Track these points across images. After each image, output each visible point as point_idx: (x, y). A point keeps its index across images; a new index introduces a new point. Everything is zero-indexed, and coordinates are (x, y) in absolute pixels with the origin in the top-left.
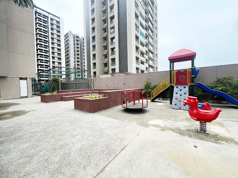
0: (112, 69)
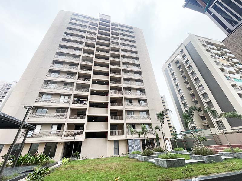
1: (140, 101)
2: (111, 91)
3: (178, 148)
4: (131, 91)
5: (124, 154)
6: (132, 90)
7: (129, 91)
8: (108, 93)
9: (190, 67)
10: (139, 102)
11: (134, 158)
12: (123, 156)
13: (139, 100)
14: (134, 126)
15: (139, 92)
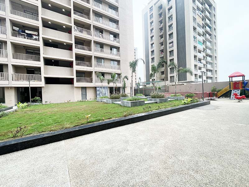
0: (171, 77)
1: (113, 49)
2: (76, 28)
3: (139, 94)
4: (102, 33)
5: (92, 99)
6: (104, 33)
7: (101, 33)
8: (71, 29)
9: (170, 18)
10: (111, 50)
11: (102, 102)
12: (91, 100)
13: (112, 47)
14: (103, 74)
15: (112, 36)
